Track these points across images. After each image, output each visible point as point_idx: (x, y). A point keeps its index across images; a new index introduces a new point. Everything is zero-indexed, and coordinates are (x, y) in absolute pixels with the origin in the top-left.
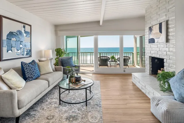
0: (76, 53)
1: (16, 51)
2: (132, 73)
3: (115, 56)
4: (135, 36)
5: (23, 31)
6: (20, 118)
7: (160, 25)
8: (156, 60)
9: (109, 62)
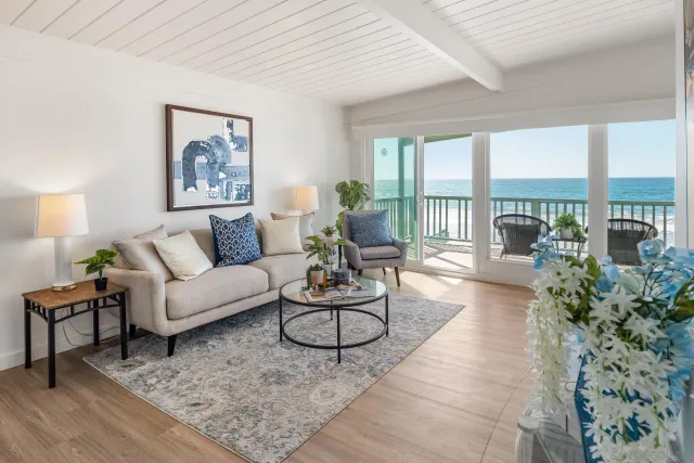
1: (208, 189)
5: (227, 137)
6: (178, 342)
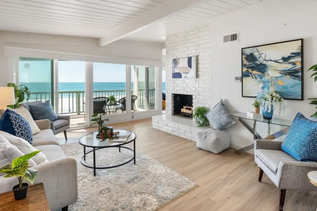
0: (48, 93)
2: (152, 117)
3: (115, 97)
4: (136, 66)
7: (190, 59)
8: (178, 98)
9: (107, 107)
